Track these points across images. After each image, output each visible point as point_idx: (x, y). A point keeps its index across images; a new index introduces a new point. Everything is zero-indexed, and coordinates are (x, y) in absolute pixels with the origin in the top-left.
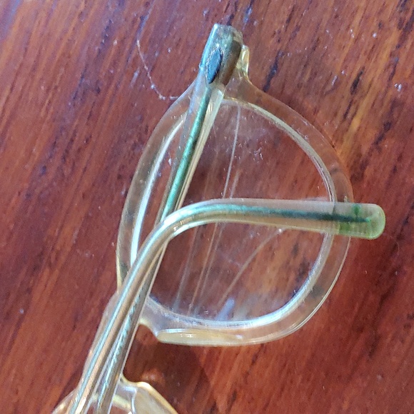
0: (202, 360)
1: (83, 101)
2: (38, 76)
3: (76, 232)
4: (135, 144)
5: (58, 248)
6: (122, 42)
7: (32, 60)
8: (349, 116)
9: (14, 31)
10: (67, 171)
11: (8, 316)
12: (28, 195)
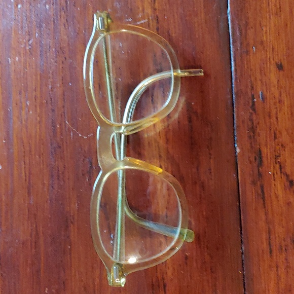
1: (56, 154)
2: (33, 153)
3: (77, 205)
4: (83, 160)
5: (72, 214)
6: (60, 125)
7: (28, 148)
9: (15, 140)
10: (62, 183)
11: (64, 252)
12: (50, 201)
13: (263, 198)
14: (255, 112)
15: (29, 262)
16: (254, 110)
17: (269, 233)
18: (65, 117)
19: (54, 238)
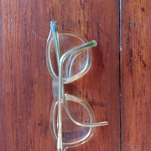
0: (74, 85)
1: (26, 48)
2: (14, 47)
3: (38, 74)
4: (42, 51)
5: (35, 79)
6: (29, 33)
7: (11, 44)
8: (81, 28)
9: (4, 40)
10: (30, 63)
11: (31, 98)
12: (23, 72)
13: (132, 72)
14: (130, 31)
15: (11, 103)
16: (130, 30)
17: (133, 88)
18: (32, 29)
19: (25, 91)
